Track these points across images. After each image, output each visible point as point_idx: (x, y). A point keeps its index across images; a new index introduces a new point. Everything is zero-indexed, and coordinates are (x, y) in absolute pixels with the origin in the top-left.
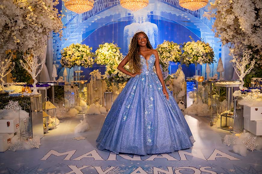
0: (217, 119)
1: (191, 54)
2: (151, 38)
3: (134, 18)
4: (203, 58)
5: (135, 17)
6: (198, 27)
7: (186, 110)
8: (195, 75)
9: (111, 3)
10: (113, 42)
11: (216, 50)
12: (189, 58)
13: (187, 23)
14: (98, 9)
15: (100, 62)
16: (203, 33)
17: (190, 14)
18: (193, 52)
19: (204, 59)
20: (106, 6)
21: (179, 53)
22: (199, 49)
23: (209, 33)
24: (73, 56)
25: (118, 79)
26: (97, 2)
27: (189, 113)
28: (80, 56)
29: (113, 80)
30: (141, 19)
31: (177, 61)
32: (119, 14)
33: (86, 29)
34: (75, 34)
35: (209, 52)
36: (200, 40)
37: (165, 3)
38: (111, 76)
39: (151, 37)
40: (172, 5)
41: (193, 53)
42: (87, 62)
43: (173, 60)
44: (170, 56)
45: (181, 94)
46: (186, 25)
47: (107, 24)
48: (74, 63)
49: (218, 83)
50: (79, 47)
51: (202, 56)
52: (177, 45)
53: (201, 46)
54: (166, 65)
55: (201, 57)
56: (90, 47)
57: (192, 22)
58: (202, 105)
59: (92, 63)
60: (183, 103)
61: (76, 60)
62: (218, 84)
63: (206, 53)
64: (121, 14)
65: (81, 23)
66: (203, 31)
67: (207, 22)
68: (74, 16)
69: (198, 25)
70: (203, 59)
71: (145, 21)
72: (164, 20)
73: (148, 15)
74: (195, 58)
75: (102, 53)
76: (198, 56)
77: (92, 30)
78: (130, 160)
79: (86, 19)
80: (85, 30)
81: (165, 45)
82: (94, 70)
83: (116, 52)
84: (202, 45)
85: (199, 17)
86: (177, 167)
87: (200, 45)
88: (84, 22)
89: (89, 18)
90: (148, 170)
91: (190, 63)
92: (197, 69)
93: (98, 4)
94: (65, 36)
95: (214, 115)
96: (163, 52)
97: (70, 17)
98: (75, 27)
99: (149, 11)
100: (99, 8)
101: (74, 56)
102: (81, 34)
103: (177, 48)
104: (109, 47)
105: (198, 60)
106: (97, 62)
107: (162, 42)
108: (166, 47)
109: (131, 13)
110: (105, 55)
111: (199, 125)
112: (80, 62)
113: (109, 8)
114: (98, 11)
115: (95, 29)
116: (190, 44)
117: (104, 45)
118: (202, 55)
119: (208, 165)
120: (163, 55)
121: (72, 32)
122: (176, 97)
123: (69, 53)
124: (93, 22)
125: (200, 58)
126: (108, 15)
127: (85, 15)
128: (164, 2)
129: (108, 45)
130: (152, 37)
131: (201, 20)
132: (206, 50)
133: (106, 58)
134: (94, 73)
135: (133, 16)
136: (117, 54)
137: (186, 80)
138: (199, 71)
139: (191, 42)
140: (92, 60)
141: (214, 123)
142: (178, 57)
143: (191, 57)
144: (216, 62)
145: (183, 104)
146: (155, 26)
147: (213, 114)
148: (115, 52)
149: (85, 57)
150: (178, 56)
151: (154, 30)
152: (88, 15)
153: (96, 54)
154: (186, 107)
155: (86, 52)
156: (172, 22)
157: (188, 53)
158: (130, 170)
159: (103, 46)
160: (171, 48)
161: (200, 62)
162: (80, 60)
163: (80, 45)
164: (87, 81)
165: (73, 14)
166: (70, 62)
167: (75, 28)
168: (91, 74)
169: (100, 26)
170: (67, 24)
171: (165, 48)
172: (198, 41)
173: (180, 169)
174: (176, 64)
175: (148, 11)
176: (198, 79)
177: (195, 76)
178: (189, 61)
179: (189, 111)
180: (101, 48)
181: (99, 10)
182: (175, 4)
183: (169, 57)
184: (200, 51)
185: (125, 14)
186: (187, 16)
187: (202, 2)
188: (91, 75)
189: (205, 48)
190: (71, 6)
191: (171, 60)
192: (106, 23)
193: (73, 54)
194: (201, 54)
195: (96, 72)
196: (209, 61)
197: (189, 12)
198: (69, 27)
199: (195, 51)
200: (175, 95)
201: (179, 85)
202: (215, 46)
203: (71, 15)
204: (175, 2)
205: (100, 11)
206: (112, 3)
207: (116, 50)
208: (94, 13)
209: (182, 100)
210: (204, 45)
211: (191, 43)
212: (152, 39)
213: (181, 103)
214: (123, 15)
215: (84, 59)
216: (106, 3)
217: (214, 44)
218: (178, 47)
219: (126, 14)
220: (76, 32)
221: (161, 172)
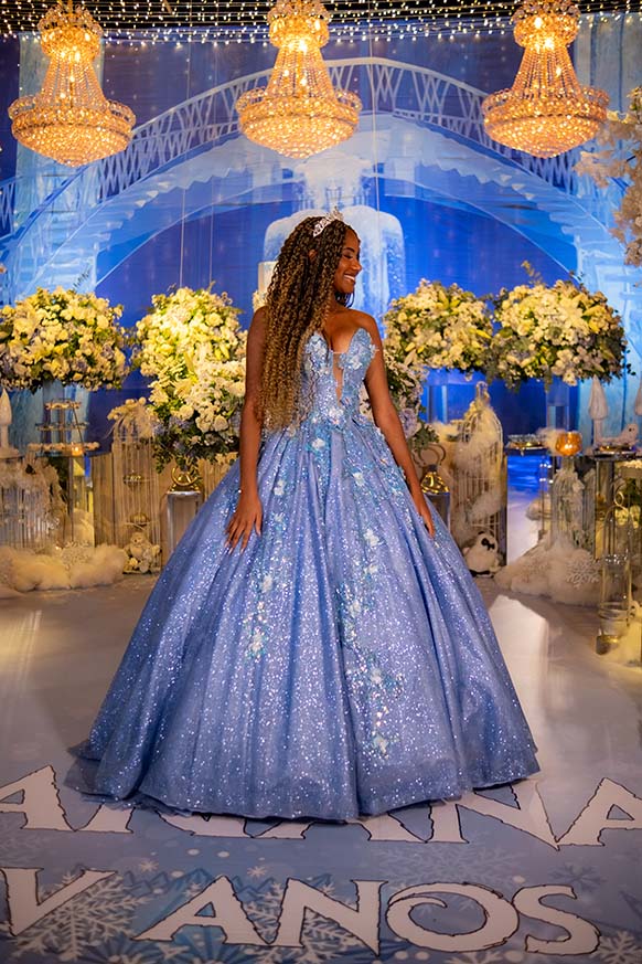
0: (628, 625)
1: (527, 336)
2: (375, 273)
3: (308, 191)
4: (576, 354)
5: (310, 184)
6: (565, 230)
7: (503, 575)
8: (544, 426)
9: (215, 127)
10: (212, 284)
11: (638, 323)
12: (521, 355)
13: (523, 211)
14: (161, 151)
15: (153, 365)
16: (586, 253)
17: (534, 175)
18: (537, 328)
19: (582, 361)
20: (195, 141)
21: (482, 333)
22: (563, 318)
23: (609, 256)
24: (37, 339)
25: (195, 439)
26: (160, 123)
27: (512, 588)
28: (66, 341)
29: (176, 445)
30: (334, 194)
31: (472, 366)
32: (247, 175)
33: (114, 232)
34: (68, 251)
35: (606, 328)
36: (569, 281)
37: (433, 129)
38: (166, 425)
39: (375, 267)
40: (460, 140)
41: (538, 334)
42: (98, 366)
43: (456, 364)
44: (444, 343)
45: (485, 506)
46: (515, 221)
47: (199, 213)
48: (39, 369)
49: (633, 462)
50: (63, 304)
51: (573, 348)
52: (474, 301)
53: (571, 307)
54: (411, 384)
55: (567, 352)
56: (112, 305)
57: (541, 207)
58: (570, 556)
59: (121, 369)
60: (491, 542)
61: (51, 357)
62: (633, 468)
63: (592, 335)
64: (255, 172)
65: (95, 209)
66: (583, 248)
67: (602, 209)
68: (65, 178)
69: (566, 221)
70: (576, 360)
71: (351, 201)
72: (428, 198)
73: (363, 179)
74: (543, 355)
75: (162, 328)
76: (559, 347)
77: (140, 238)
78: (193, 834)
79: (113, 192)
80: (107, 237)
81: (426, 298)
82: (128, 401)
83: (221, 325)
84: (575, 302)
85: (571, 188)
86: (403, 887)
87: (565, 300)
88: (103, 204)
89: (124, 188)
90: (256, 900)
91: (524, 378)
92: (552, 402)
93: (163, 132)
94: (29, 262)
95: (615, 604)
96: (412, 328)
97: (50, 184)
98: (69, 225)
99: (368, 164)
100: (167, 147)
101: (43, 339)
102: (91, 251)
103: (472, 310)
104: (194, 305)
105: (558, 363)
106: (144, 366)
107: (412, 287)
108: (428, 310)
109: (296, 170)
110: (172, 338)
111: (550, 646)
112: (66, 367)
113: (207, 148)
114: (162, 159)
115: (148, 235)
116: (526, 295)
117: (174, 299)
118: (575, 342)
119: (556, 879)
120: (415, 339)
121: (57, 245)
122: (463, 520)
123: (22, 326)
124: (141, 203)
125: (564, 356)
126: (203, 178)
127: (110, 175)
128: (429, 126)
129: (189, 297)
130: (379, 267)
131: (578, 200)
132: (591, 321)
133: (178, 352)
134: (127, 414)
135: (303, 183)
136: (227, 333)
137: (507, 446)
138: (560, 411)
139: (532, 286)
140: (120, 357)
141: (615, 641)
142: (477, 352)
143: (528, 352)
144: (634, 374)
145: (493, 546)
146: (392, 223)
147: (612, 600)
148: (218, 327)
149: (87, 344)
150: (476, 344)
151: (388, 239)
152: (123, 177)
153: (139, 334)
154: (503, 563)
155: (95, 325)
156: (458, 207)
157: (515, 333)
158: (173, 894)
159: (168, 302)
160: (446, 313)
161: (565, 371)
162: (66, 357)
163: (68, 297)
164: (96, 445)
165: (59, 171)
166: (23, 364)
167: (71, 228)
168: (116, 417)
169: (170, 223)
170: (36, 211)
171: (420, 311)
172: (559, 282)
173: (420, 895)
174: (469, 379)
175: (362, 162)
176: (558, 443)
177: (542, 432)
178: (517, 367)
179: (515, 579)
180: (158, 311)
181: (167, 154)
182: (474, 134)
183: (439, 351)
184: (568, 325)
185: (269, 175)
186: (522, 185)
187: (579, 121)
188: (114, 421)
189: (589, 311)
190: (35, 130)
191: (447, 362)
192: (192, 208)
193: (36, 330)
194: (570, 338)
195: (135, 410)
196: (603, 370)
197: (532, 170)
198: (46, 226)
199: (544, 323)
200: (462, 508)
201: (477, 466)
202: (635, 308)
203: (55, 175)
204: (473, 125)
205: (172, 159)
206: (219, 128)
207: (224, 319)
208: (143, 168)
209: (492, 533)
210: (585, 299)
211: (529, 292)
212: (379, 275)
213: (485, 542)
214: (263, 179)
215: (84, 355)
216: (196, 128)
217: (629, 302)
218: (478, 308)
219: (273, 171)
220: (74, 243)
221: (318, 915)
